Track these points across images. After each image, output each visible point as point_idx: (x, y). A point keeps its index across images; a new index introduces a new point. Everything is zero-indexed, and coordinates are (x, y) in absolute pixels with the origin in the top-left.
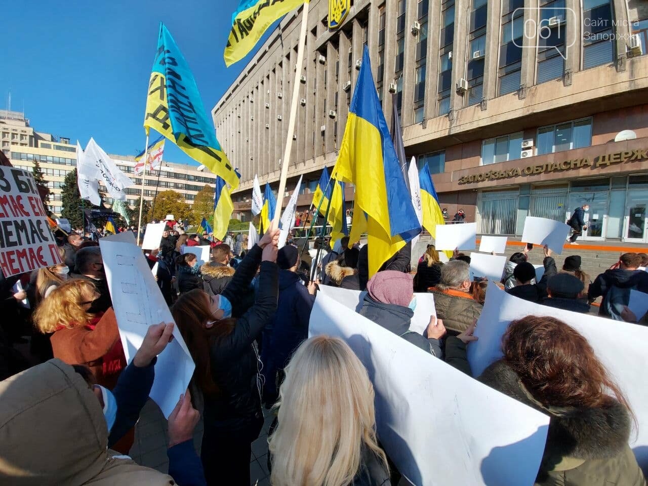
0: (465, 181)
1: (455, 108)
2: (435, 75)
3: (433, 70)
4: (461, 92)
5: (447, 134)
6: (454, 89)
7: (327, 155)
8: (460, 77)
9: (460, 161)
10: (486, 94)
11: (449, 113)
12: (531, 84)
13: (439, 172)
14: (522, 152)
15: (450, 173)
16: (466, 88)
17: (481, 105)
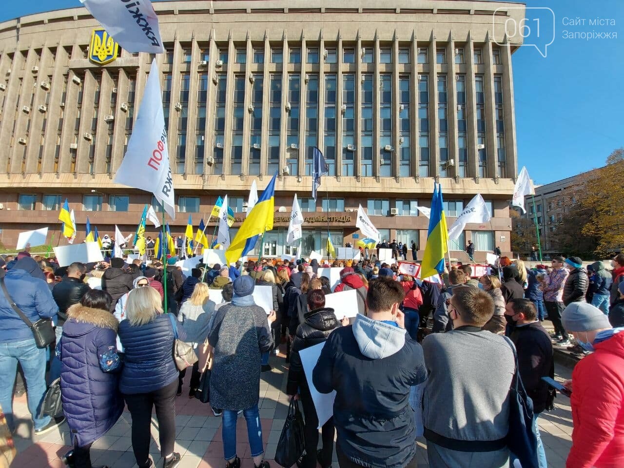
0: (213, 220)
1: (206, 173)
2: (193, 145)
3: (191, 141)
4: (210, 164)
5: (201, 188)
6: (205, 161)
7: (78, 175)
8: (209, 155)
9: (209, 206)
10: (224, 171)
11: (203, 175)
12: (246, 174)
13: (195, 211)
14: (243, 208)
15: (203, 213)
16: (213, 163)
17: (221, 176)
